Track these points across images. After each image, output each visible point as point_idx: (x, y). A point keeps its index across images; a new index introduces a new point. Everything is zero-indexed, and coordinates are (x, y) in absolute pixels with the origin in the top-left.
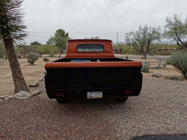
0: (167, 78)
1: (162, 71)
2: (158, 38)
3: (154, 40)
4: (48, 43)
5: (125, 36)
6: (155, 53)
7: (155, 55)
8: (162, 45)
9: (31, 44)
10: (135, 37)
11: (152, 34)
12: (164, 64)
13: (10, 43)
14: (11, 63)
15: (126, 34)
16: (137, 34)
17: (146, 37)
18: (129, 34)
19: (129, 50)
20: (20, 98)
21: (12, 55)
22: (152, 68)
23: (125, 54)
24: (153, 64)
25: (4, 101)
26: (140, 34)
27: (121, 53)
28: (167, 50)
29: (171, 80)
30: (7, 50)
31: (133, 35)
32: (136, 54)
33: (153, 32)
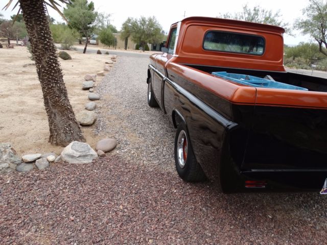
9: (12, 18)
13: (38, 8)
14: (43, 67)
20: (75, 162)
21: (46, 44)
25: (36, 168)
30: (32, 28)
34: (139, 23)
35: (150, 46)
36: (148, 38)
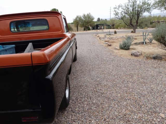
0: (148, 57)
1: (147, 46)
2: (148, 10)
3: (144, 12)
5: (114, 10)
6: (146, 27)
7: (146, 28)
8: (155, 17)
10: (124, 11)
11: (142, 6)
12: (150, 38)
15: (114, 8)
16: (126, 7)
17: (135, 9)
18: (118, 7)
19: (120, 24)
22: (136, 44)
23: (117, 29)
24: (139, 38)
26: (129, 7)
27: (114, 28)
28: (159, 22)
29: (153, 60)
31: (122, 8)
32: (127, 28)
33: (143, 3)
34: (82, 18)
36: (87, 24)
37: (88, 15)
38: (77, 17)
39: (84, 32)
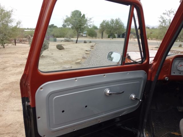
4: (64, 26)
34: (110, 23)
35: (116, 35)
36: (115, 31)
37: (117, 20)
38: (104, 22)
39: (110, 40)
